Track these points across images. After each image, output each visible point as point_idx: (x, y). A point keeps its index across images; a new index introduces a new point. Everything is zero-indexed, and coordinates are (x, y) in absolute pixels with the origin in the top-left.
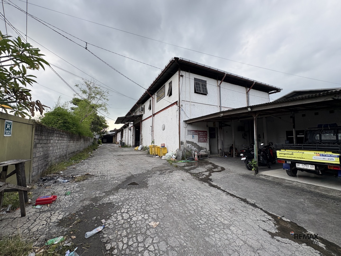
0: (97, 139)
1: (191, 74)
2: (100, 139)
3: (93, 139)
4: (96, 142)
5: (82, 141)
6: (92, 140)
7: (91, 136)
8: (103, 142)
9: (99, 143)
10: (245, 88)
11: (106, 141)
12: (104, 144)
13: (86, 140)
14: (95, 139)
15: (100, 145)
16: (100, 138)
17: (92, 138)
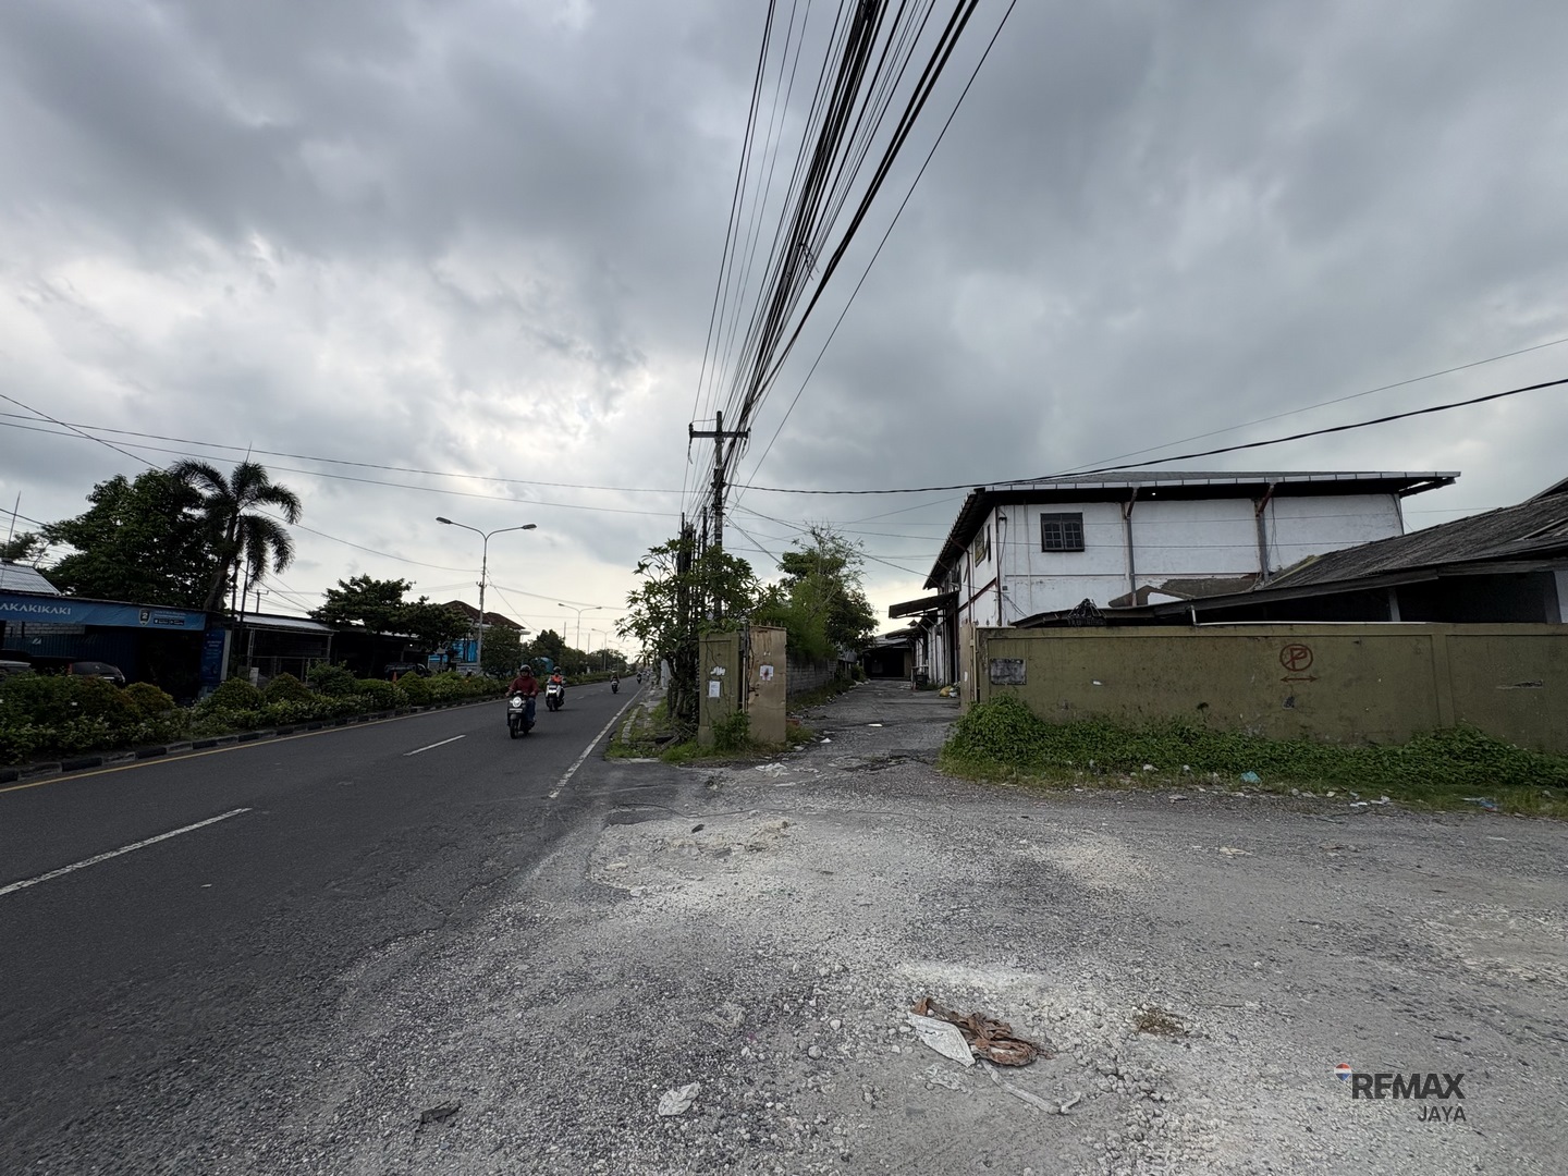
0: (848, 663)
1: (1030, 506)
2: (861, 664)
3: (836, 663)
4: (846, 675)
5: (812, 667)
6: (833, 667)
7: (832, 655)
8: (871, 675)
9: (856, 676)
10: (1250, 500)
11: (880, 671)
12: (874, 681)
13: (820, 666)
14: (840, 662)
15: (858, 683)
16: (859, 658)
17: (832, 660)
